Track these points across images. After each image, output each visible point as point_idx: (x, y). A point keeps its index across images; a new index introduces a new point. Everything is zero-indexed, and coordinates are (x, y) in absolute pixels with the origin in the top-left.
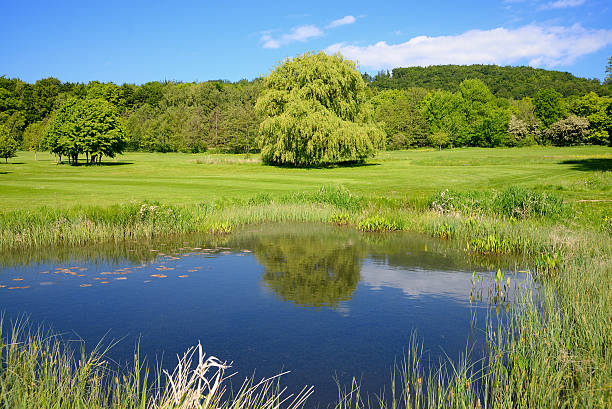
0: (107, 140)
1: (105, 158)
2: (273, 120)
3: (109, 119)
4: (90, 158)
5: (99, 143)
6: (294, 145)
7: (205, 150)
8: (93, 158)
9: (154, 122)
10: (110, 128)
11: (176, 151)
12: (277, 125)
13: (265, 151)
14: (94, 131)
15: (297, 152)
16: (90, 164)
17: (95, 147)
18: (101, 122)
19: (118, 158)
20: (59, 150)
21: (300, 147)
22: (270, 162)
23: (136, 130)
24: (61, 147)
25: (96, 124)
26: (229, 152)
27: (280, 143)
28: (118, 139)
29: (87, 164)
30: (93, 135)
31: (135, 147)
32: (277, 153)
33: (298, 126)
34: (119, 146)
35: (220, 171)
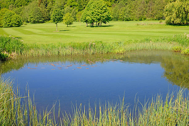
0: (103, 17)
1: (103, 24)
2: (171, 4)
3: (104, 8)
4: (97, 24)
5: (100, 18)
6: (181, 15)
7: (145, 19)
8: (98, 24)
9: (124, 8)
10: (105, 12)
11: (133, 20)
12: (173, 6)
13: (167, 19)
14: (99, 13)
15: (182, 18)
16: (97, 26)
17: (99, 20)
18: (101, 9)
19: (107, 24)
20: (86, 21)
21: (184, 16)
22: (170, 23)
23: (117, 12)
24: (87, 20)
25: (100, 11)
26: (156, 20)
27: (174, 14)
28: (107, 16)
29: (96, 26)
30: (98, 15)
31: (117, 19)
32: (172, 20)
33: (183, 6)
34: (108, 19)
35: (146, 28)
